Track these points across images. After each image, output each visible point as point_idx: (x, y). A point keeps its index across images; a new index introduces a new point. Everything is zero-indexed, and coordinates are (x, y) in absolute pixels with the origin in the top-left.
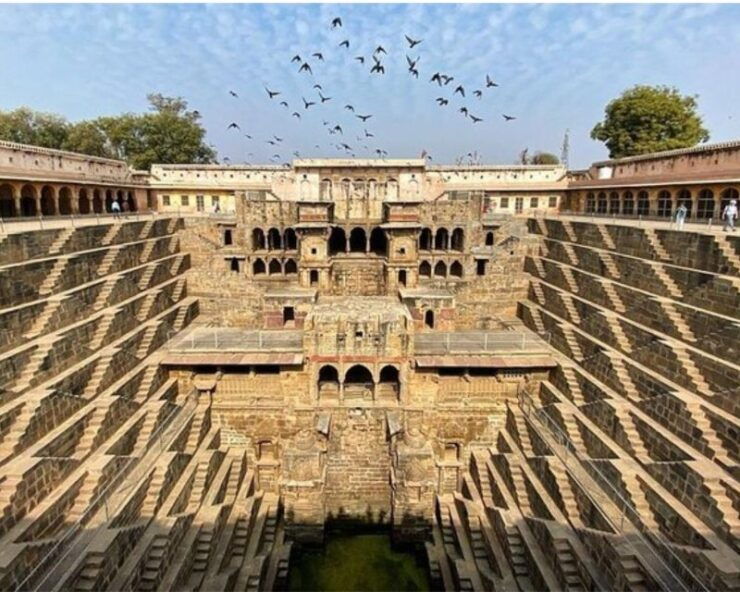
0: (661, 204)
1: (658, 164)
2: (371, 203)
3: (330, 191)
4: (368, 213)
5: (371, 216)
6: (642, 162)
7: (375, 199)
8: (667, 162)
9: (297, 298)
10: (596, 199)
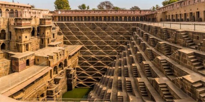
0: (74, 19)
1: (70, 12)
2: (37, 19)
3: (25, 14)
4: (36, 22)
5: (37, 23)
6: (67, 11)
7: (38, 17)
8: (71, 12)
9: (30, 55)
10: (60, 18)
